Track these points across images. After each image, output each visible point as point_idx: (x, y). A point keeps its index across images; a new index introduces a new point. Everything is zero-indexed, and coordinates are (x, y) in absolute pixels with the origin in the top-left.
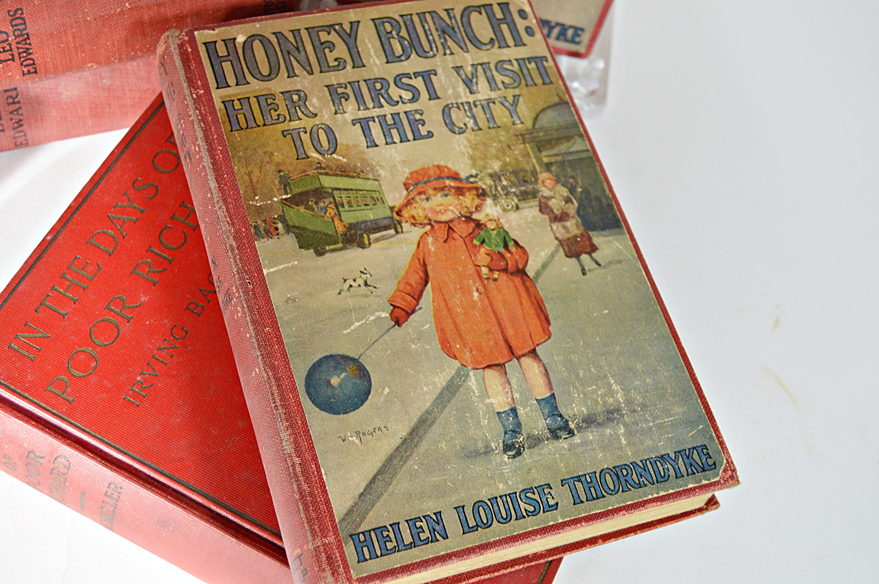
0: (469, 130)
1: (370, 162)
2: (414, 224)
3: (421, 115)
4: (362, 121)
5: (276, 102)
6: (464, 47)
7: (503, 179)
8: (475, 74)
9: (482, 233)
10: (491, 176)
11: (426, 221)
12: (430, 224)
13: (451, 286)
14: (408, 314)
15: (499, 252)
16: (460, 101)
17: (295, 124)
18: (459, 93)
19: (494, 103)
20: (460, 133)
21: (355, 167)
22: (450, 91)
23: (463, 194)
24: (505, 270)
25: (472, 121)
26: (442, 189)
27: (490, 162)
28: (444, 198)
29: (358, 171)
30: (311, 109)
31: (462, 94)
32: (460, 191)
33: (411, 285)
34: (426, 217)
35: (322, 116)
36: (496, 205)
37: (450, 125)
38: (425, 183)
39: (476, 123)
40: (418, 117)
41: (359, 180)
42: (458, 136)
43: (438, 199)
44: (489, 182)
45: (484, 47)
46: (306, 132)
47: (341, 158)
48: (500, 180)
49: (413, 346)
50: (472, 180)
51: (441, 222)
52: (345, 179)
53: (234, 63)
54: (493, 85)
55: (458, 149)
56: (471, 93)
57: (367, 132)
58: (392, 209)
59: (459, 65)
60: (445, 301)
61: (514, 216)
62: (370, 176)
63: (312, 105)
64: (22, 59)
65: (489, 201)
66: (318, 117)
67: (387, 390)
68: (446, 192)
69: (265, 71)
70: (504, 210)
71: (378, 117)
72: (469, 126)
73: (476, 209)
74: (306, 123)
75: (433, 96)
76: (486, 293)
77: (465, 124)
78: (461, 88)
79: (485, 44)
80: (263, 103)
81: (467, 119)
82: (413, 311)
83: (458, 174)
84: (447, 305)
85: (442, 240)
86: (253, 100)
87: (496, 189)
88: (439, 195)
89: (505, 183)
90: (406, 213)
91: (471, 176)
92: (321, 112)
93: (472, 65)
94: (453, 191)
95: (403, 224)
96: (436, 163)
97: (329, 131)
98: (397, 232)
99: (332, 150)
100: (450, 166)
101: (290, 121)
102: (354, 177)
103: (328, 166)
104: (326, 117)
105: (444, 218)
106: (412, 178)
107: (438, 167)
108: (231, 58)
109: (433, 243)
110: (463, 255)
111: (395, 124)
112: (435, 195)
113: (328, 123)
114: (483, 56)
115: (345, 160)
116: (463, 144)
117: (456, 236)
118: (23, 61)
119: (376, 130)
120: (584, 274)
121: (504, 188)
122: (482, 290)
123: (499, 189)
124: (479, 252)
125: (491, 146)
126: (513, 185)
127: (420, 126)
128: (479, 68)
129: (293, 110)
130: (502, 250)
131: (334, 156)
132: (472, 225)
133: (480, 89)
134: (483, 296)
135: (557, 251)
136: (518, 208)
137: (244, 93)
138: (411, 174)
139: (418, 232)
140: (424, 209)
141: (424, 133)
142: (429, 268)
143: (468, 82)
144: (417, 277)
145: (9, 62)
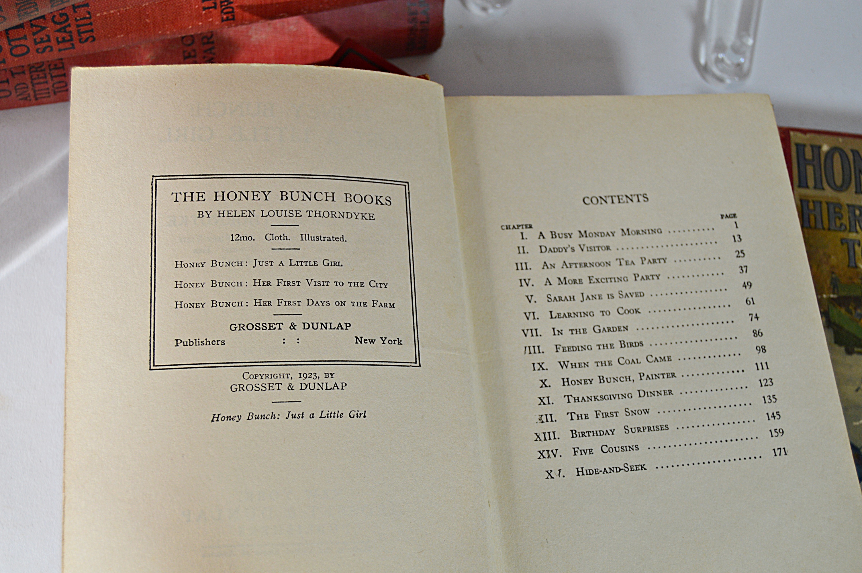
5: (842, 212)
17: (853, 235)
46: (859, 245)
53: (816, 168)
69: (839, 182)
80: (832, 210)
101: (850, 232)
108: (814, 164)
118: (224, 9)
129: (854, 223)
137: (819, 197)
145: (211, 10)
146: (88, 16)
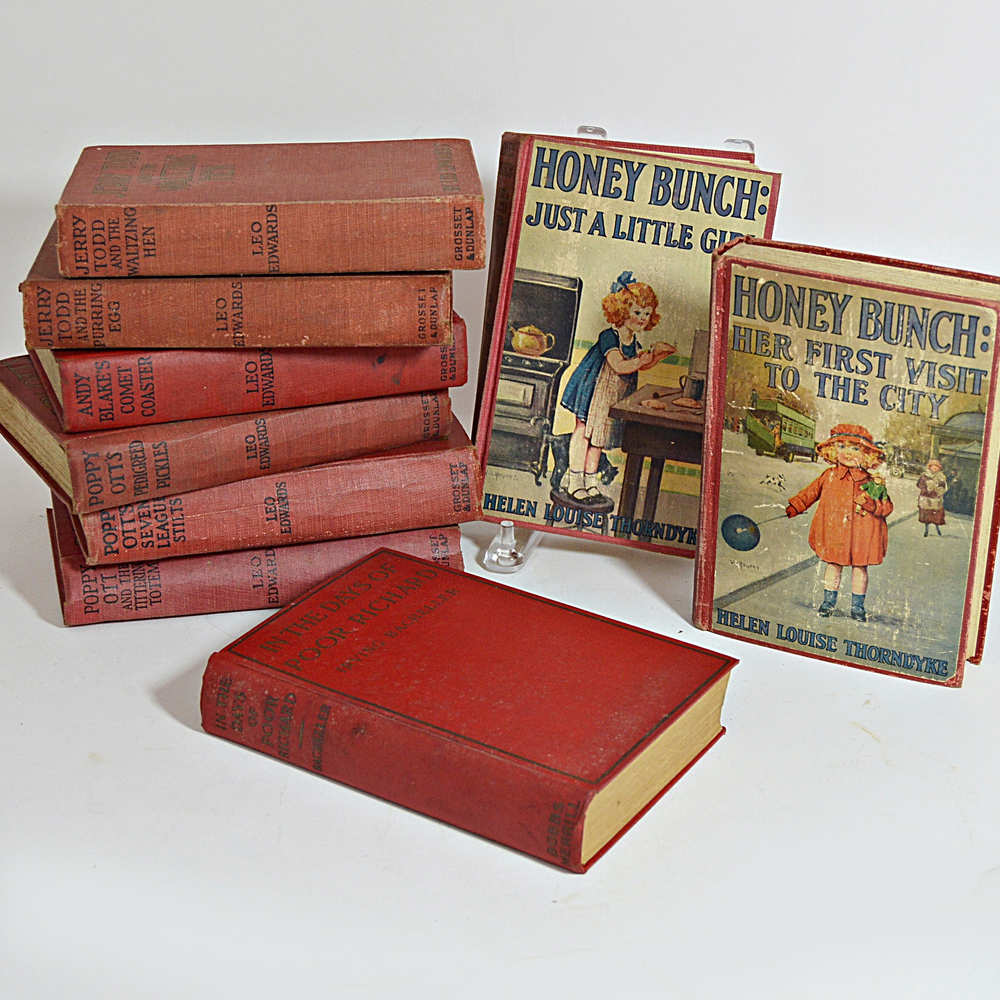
0: (894, 410)
1: (815, 406)
2: (826, 460)
3: (866, 386)
4: (822, 375)
5: (769, 339)
6: (923, 345)
7: (902, 453)
8: (920, 369)
9: (869, 483)
10: (895, 448)
11: (835, 461)
12: (837, 464)
13: (832, 508)
14: (797, 513)
15: (874, 500)
16: (899, 386)
17: (776, 361)
18: (901, 379)
19: (924, 396)
20: (887, 410)
21: (804, 406)
22: (895, 376)
23: (868, 453)
24: (872, 513)
25: (900, 404)
26: (856, 444)
27: (899, 438)
28: (854, 450)
29: (805, 410)
30: (790, 354)
31: (903, 381)
32: (867, 450)
33: (807, 497)
34: (836, 458)
35: (796, 362)
36: (887, 469)
37: (883, 401)
38: (846, 435)
39: (903, 406)
40: (863, 386)
41: (802, 416)
42: (885, 411)
43: (850, 449)
44: (891, 451)
45: (939, 350)
46: (780, 369)
47: (796, 396)
48: (900, 454)
49: (792, 533)
50: (879, 445)
51: (844, 465)
52: (794, 412)
53: (751, 299)
54: (931, 382)
55: (880, 420)
56: (910, 383)
57: (822, 384)
58: (816, 444)
59: (912, 358)
60: (824, 515)
61: (897, 480)
62: (811, 416)
63: (793, 351)
65: (884, 464)
66: (793, 362)
67: (766, 549)
68: (858, 447)
69: (770, 314)
70: (892, 474)
71: (834, 376)
72: (897, 407)
73: (873, 467)
74: (783, 363)
75: (881, 375)
76: (852, 521)
77: (894, 405)
78: (905, 376)
79: (941, 347)
80: (760, 338)
81: (898, 401)
82: (801, 513)
83: (871, 438)
84: (824, 518)
85: (839, 478)
86: (754, 333)
87: (893, 459)
88: (852, 447)
89: (902, 456)
90: (824, 451)
91: (880, 443)
92: (797, 358)
93: (922, 361)
94: (863, 448)
95: (819, 457)
96: (860, 425)
97: (796, 374)
98: (813, 461)
99: (793, 388)
100: (869, 430)
101: (773, 357)
102: (800, 413)
103: (786, 399)
104: (799, 363)
105: (848, 464)
106: (838, 429)
107: (860, 428)
108: (750, 294)
109: (833, 477)
110: (849, 493)
111: (844, 386)
112: (849, 446)
113: (798, 368)
114: (935, 357)
115: (799, 399)
116: (886, 418)
117: (850, 478)
119: (829, 384)
120: (925, 536)
121: (900, 460)
122: (851, 519)
123: (896, 459)
124: (860, 494)
125: (906, 427)
126: (907, 460)
127: (861, 394)
128: (927, 365)
129: (778, 350)
130: (877, 499)
131: (793, 393)
132: (865, 476)
133: (918, 382)
134: (850, 522)
135: (915, 514)
136: (902, 476)
137: (750, 325)
138: (839, 425)
139: (827, 466)
140: (837, 453)
141: (862, 400)
142: (823, 491)
143: (912, 373)
144: (813, 493)
146: (181, 517)
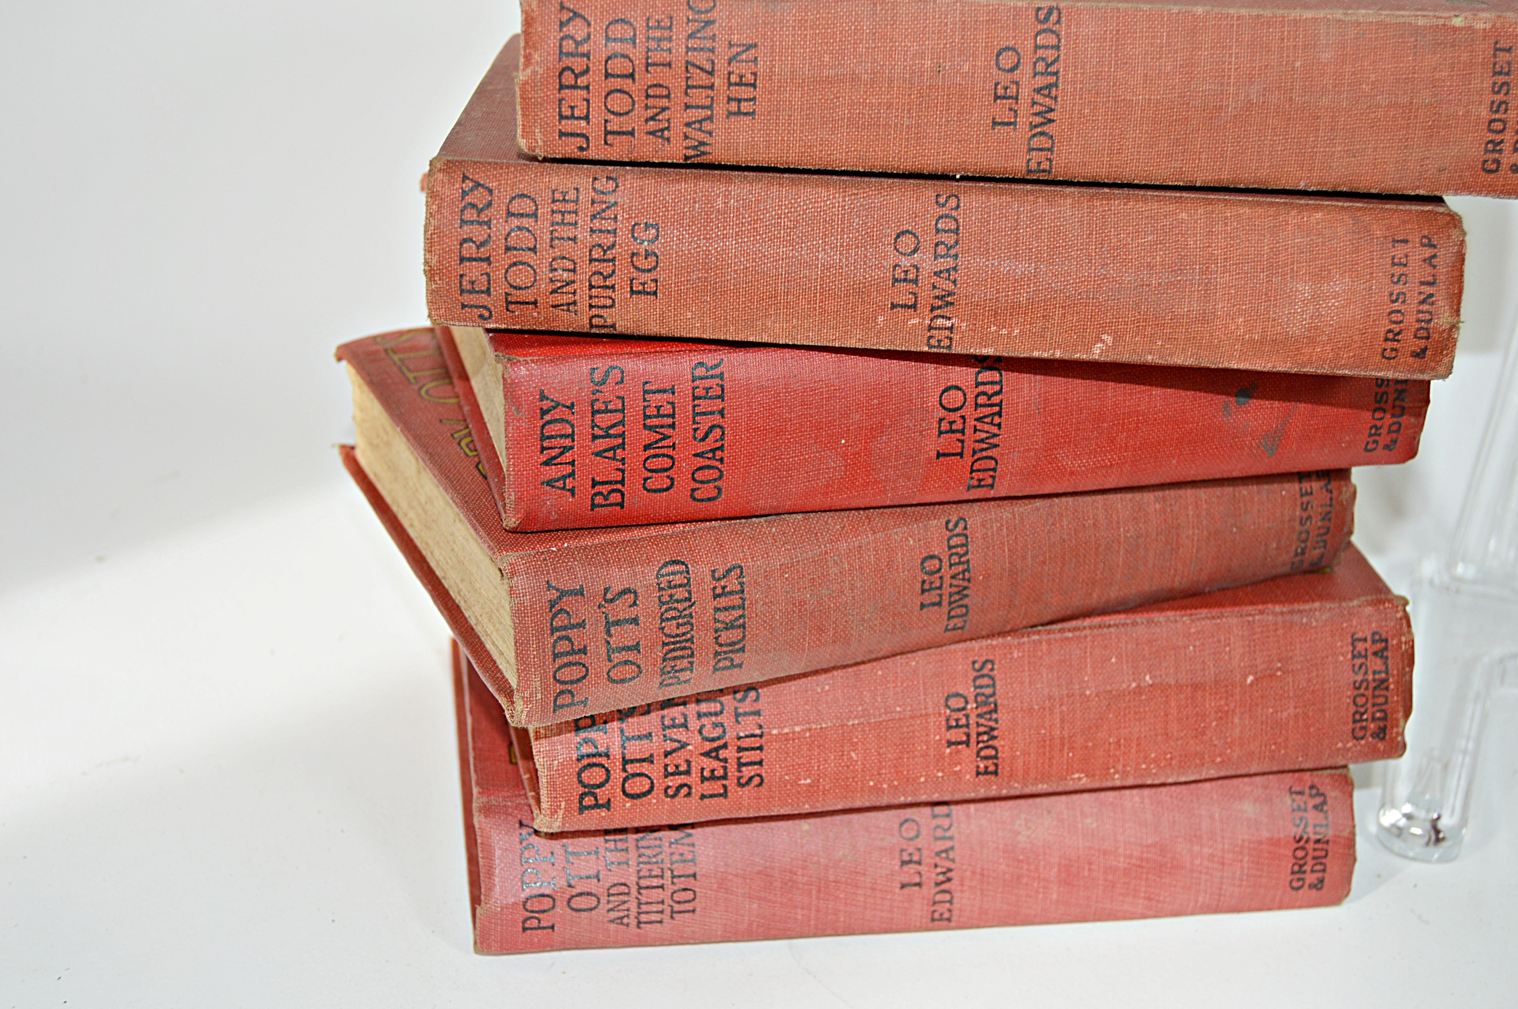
64: (981, 745)
118: (982, 749)
145: (960, 747)
146: (758, 732)
